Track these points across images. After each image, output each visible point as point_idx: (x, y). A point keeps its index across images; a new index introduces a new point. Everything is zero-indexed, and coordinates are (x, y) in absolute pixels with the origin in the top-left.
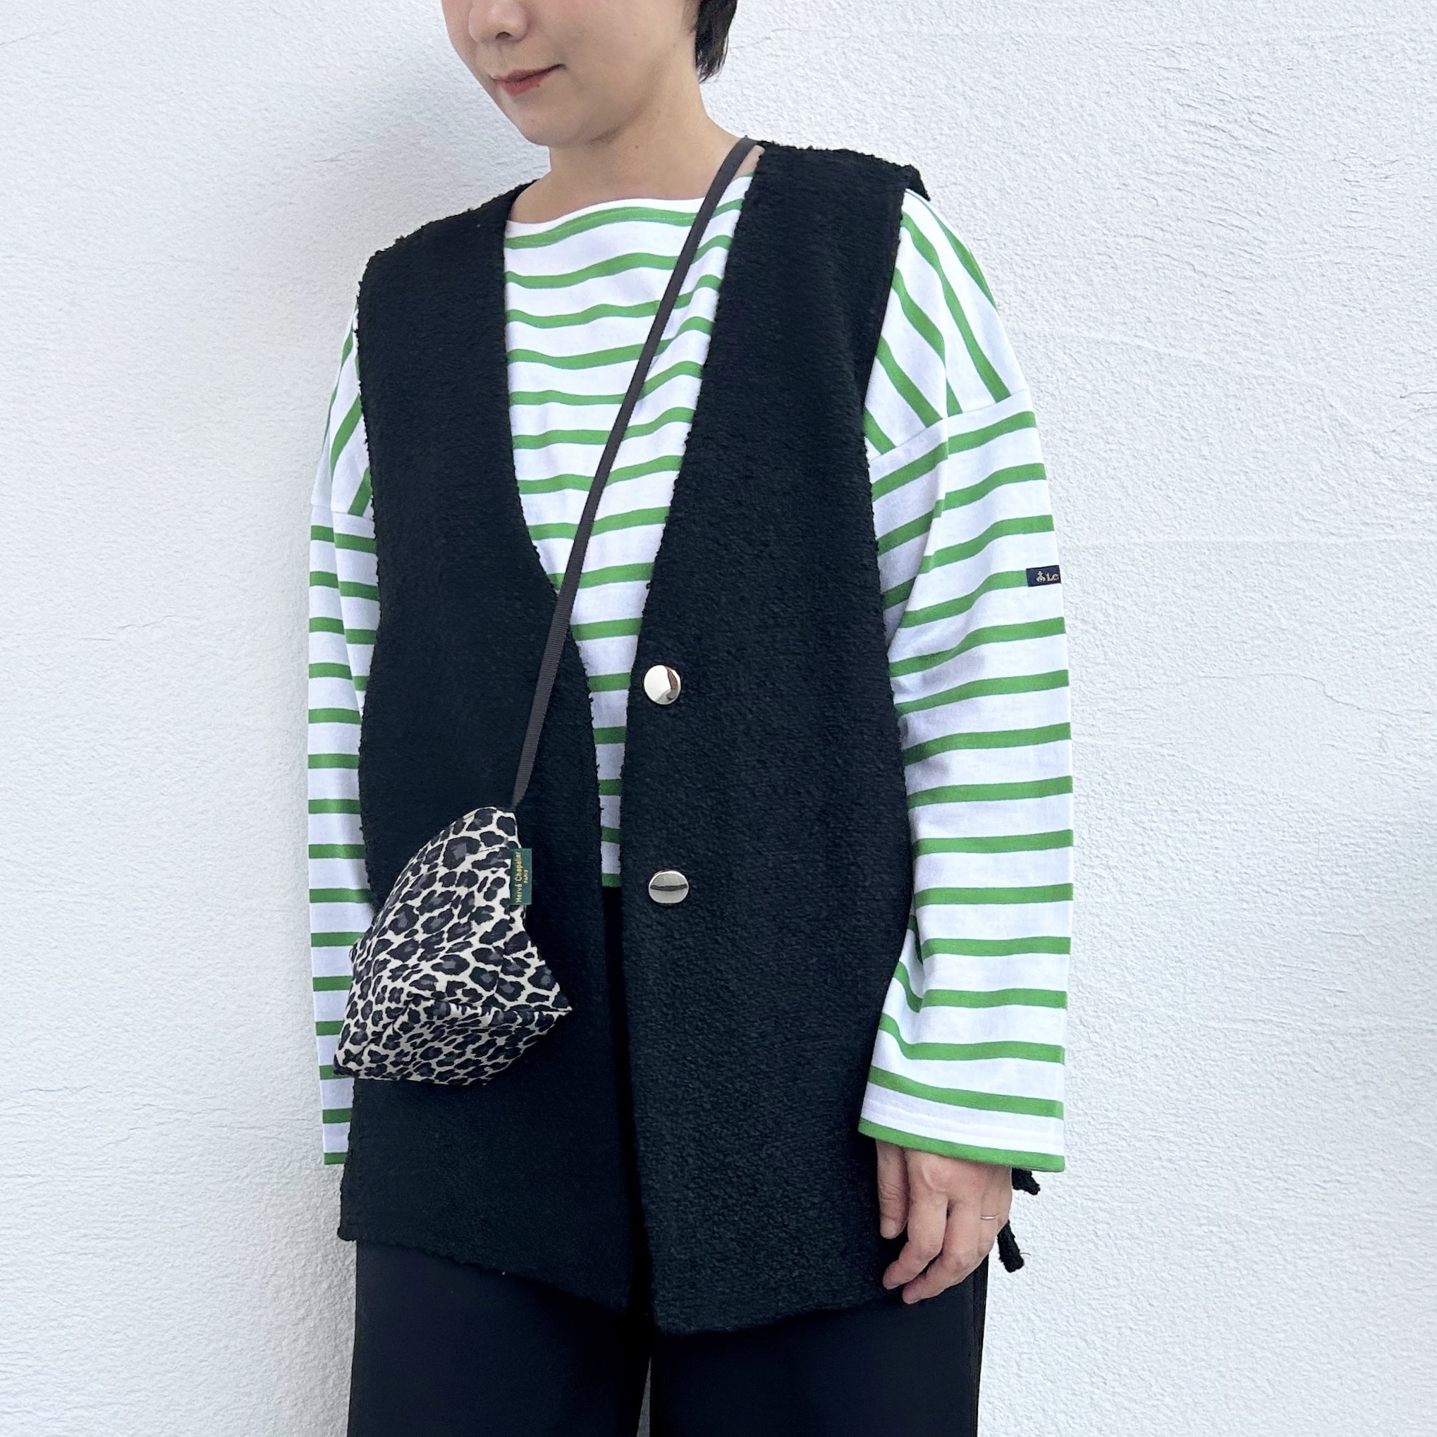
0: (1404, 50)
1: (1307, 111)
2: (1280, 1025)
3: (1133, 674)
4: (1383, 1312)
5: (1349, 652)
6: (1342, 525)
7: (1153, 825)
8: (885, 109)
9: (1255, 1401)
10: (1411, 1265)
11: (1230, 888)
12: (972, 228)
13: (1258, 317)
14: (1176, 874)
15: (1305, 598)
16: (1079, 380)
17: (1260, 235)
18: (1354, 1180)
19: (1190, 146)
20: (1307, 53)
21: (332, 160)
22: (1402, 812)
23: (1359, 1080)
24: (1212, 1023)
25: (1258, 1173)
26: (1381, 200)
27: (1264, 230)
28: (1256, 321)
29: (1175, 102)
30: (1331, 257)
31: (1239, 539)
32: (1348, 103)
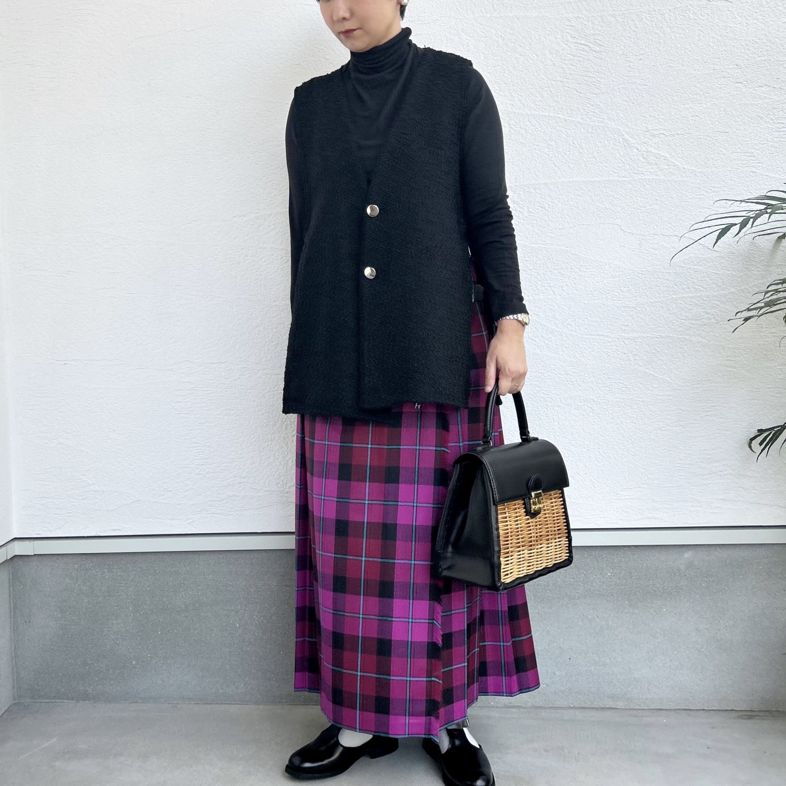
0: (646, 17)
1: (614, 39)
2: (607, 336)
3: (558, 224)
4: (641, 430)
5: (629, 215)
6: (626, 174)
7: (565, 273)
8: (475, 41)
9: (599, 458)
11: (590, 292)
12: (504, 80)
13: (599, 106)
14: (573, 288)
15: (615, 198)
16: (540, 129)
17: (599, 79)
18: (632, 387)
19: (576, 51)
20: (614, 19)
21: (298, 64)
22: (648, 267)
23: (633, 354)
24: (584, 336)
25: (600, 385)
26: (639, 67)
27: (600, 77)
28: (598, 108)
29: (570, 36)
30: (622, 86)
31: (592, 179)
32: (628, 35)
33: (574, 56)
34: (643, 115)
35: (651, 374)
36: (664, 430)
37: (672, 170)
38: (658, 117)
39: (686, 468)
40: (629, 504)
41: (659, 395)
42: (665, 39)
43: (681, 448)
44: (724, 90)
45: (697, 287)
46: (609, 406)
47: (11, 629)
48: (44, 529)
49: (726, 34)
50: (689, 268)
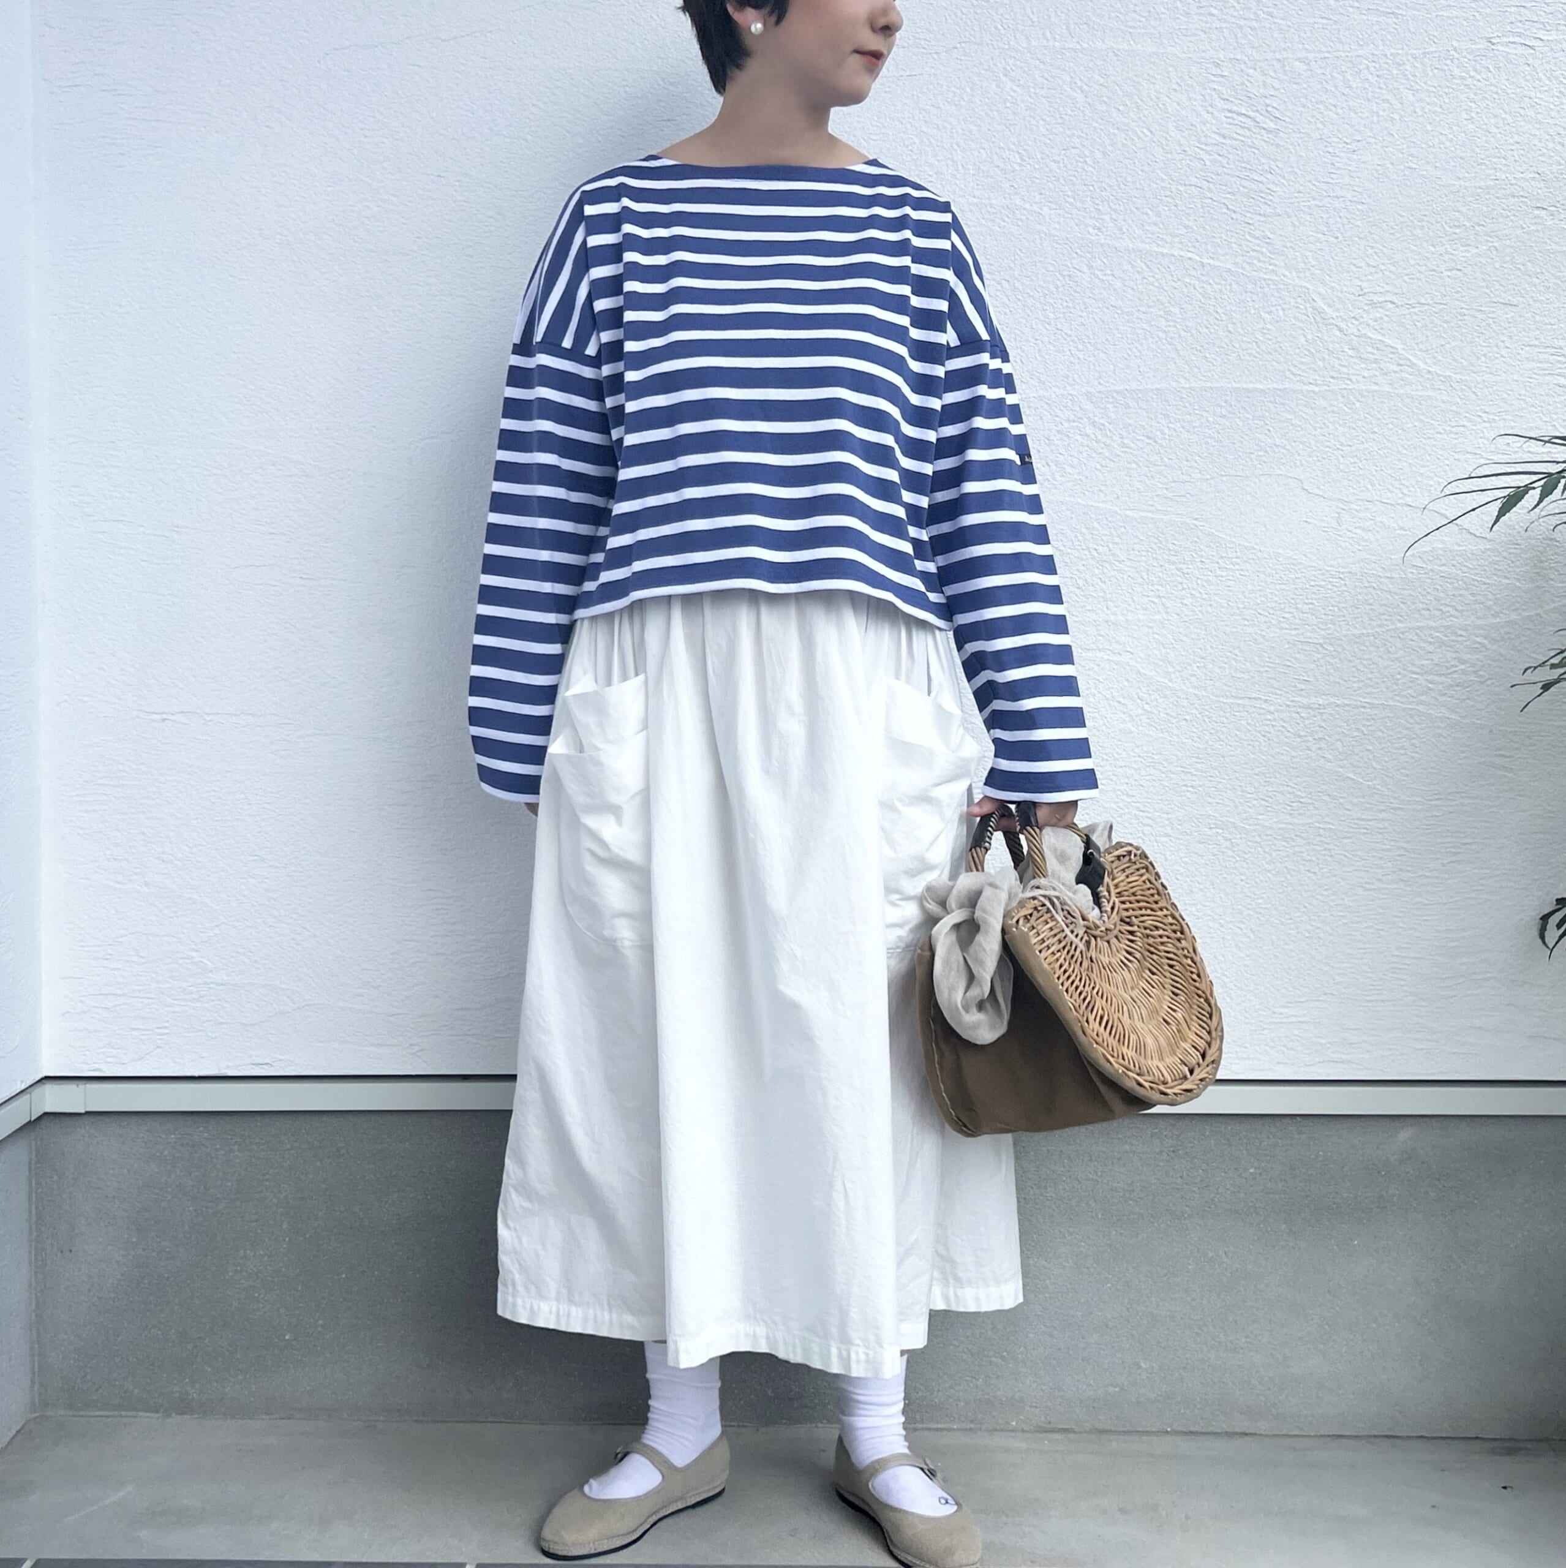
0: (1368, 68)
1: (1304, 106)
2: (1266, 701)
3: (1180, 472)
4: (1326, 887)
5: (1319, 461)
6: (1318, 378)
7: (1189, 571)
8: (1030, 96)
9: (1242, 942)
10: (1346, 856)
11: (1238, 612)
12: (1084, 177)
13: (1268, 241)
14: (1203, 602)
15: (1292, 425)
16: (1151, 279)
17: (1271, 186)
18: (1311, 801)
19: (1228, 126)
20: (1305, 67)
21: (669, 120)
22: (1350, 565)
23: (1316, 737)
24: (1221, 699)
25: (1249, 796)
26: (1350, 165)
27: (1274, 183)
28: (1267, 243)
29: (1219, 97)
30: (1316, 202)
31: (1251, 386)
32: (1330, 101)
33: (1224, 138)
34: (1354, 261)
35: (1349, 778)
36: (1370, 890)
37: (1407, 376)
38: (1383, 268)
39: (1408, 965)
40: (1296, 1032)
41: (1363, 820)
42: (1403, 113)
43: (1401, 925)
44: (1512, 221)
45: (1444, 609)
46: (1265, 837)
47: (30, 1265)
48: (109, 1060)
49: (1522, 111)
50: (1432, 571)
